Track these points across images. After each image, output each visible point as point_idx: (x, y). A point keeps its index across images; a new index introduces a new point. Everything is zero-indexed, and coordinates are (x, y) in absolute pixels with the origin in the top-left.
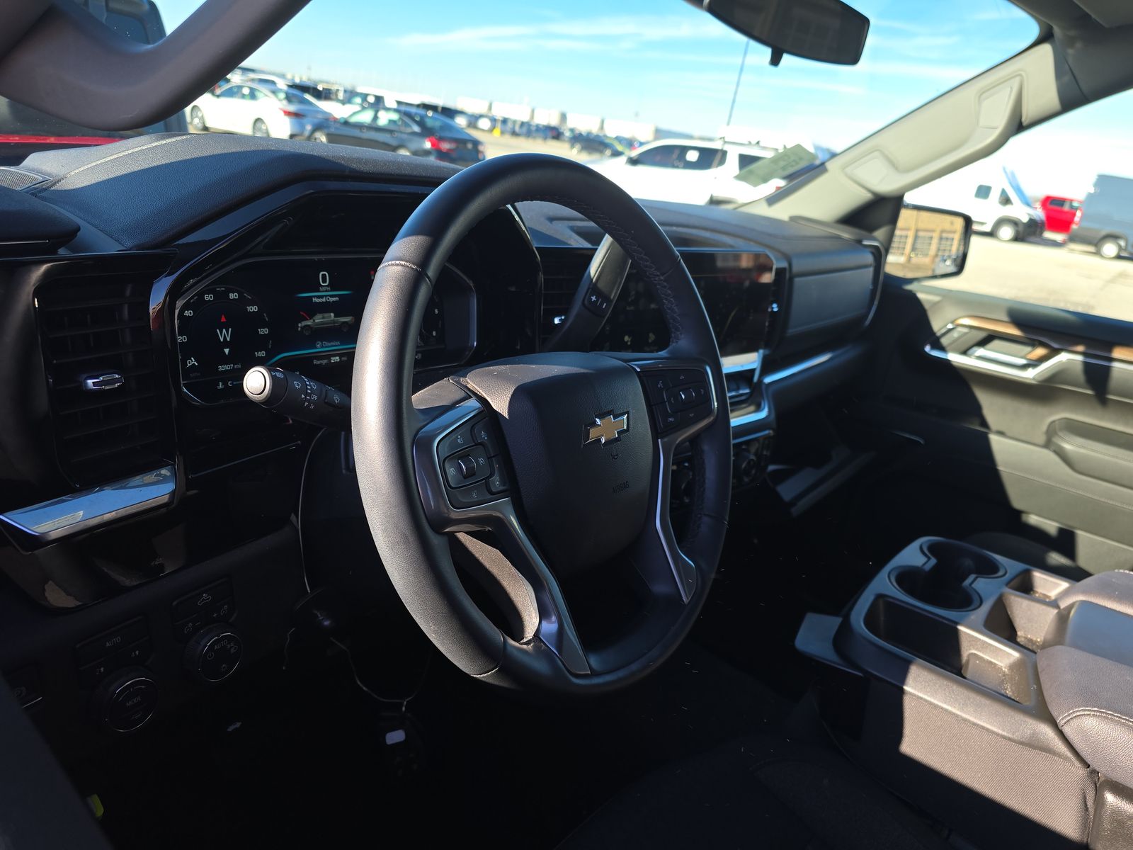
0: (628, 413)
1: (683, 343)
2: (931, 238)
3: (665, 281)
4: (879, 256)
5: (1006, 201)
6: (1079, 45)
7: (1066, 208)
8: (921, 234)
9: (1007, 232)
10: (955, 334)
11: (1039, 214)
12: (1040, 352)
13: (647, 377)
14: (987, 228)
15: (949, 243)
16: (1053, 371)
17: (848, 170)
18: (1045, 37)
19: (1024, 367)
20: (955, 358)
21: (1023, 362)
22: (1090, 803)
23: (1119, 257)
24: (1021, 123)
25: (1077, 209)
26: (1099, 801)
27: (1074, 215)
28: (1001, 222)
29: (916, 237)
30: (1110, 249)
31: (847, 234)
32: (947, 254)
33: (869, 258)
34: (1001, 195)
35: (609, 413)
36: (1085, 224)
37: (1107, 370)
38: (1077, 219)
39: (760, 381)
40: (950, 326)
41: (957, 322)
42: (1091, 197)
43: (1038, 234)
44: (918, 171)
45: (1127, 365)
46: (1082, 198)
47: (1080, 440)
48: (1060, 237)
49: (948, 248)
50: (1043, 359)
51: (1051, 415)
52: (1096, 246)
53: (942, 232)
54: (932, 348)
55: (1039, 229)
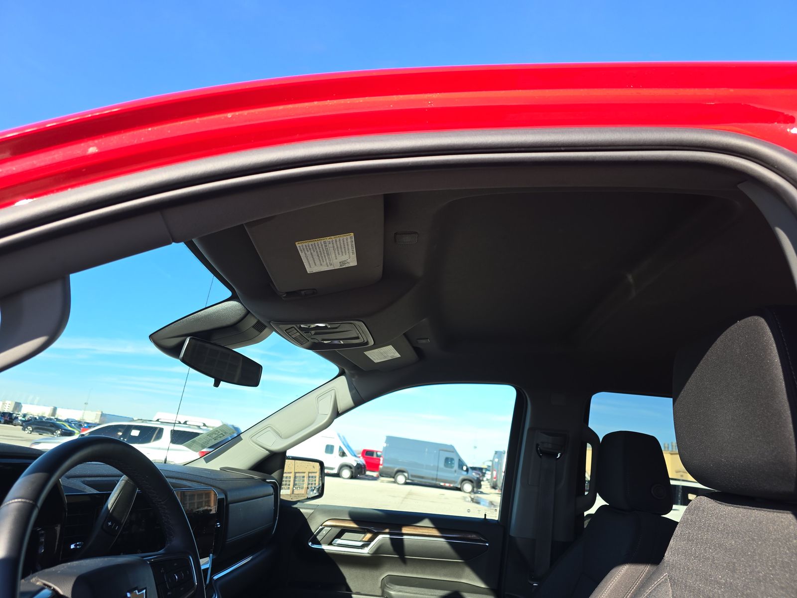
0: (145, 588)
1: (176, 542)
2: (304, 477)
4: (277, 487)
5: (343, 454)
6: (356, 377)
7: (375, 456)
8: (297, 475)
9: (346, 473)
10: (324, 532)
11: (362, 461)
12: (369, 536)
13: (155, 565)
14: (335, 471)
15: (314, 479)
16: (378, 545)
17: (254, 438)
18: (342, 373)
19: (362, 547)
20: (326, 547)
21: (360, 544)
23: (406, 483)
24: (338, 412)
25: (380, 456)
27: (379, 460)
28: (342, 467)
29: (295, 477)
30: (401, 479)
31: (256, 476)
32: (313, 486)
33: (271, 490)
34: (339, 450)
35: (135, 589)
36: (386, 465)
37: (402, 540)
38: (381, 462)
39: (211, 579)
40: (321, 527)
41: (324, 524)
42: (385, 449)
43: (363, 473)
44: (292, 437)
45: (411, 536)
46: (381, 450)
47: (398, 587)
48: (375, 474)
49: (314, 482)
50: (371, 540)
51: (381, 575)
52: (394, 478)
53: (309, 473)
54: (313, 544)
55: (363, 470)
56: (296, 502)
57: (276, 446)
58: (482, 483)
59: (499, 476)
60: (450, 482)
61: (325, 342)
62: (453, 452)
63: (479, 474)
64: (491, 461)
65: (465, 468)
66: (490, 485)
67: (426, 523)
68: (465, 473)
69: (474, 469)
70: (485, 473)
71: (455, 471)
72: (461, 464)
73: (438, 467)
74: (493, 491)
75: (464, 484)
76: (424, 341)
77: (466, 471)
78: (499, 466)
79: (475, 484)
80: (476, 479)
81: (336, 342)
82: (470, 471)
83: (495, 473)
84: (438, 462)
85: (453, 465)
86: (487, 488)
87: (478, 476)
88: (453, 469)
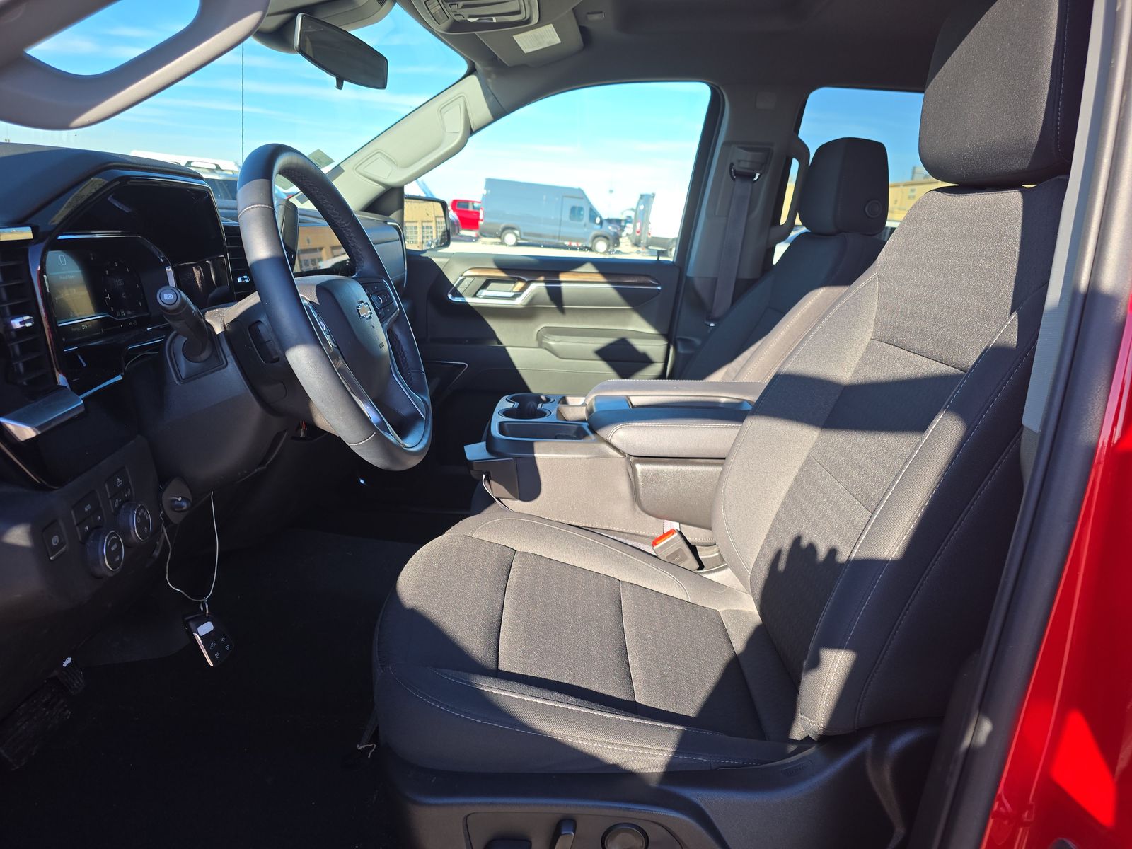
3: (349, 227)
4: (400, 232)
6: (494, 76)
7: (471, 208)
10: (466, 283)
12: (520, 285)
15: (430, 230)
16: (530, 297)
17: (358, 169)
18: (472, 71)
19: (514, 297)
20: (471, 301)
21: (511, 294)
22: (631, 475)
23: (518, 245)
24: (471, 129)
25: (479, 209)
26: (633, 473)
27: (478, 214)
30: (510, 238)
36: (487, 220)
37: (559, 288)
38: (481, 217)
40: (461, 278)
41: (464, 275)
42: (485, 197)
43: (457, 232)
44: (415, 165)
45: (570, 284)
46: (479, 199)
47: (557, 337)
48: (473, 233)
49: (430, 235)
50: (523, 290)
51: (537, 326)
52: (500, 237)
53: (423, 222)
54: (454, 296)
55: (457, 228)
56: (424, 251)
57: (393, 180)
58: (621, 240)
59: (643, 229)
60: (578, 241)
61: (471, 20)
62: (582, 198)
63: (617, 229)
64: (632, 209)
65: (598, 220)
66: (631, 241)
67: (588, 268)
68: (599, 227)
69: (610, 221)
70: (625, 226)
71: (585, 225)
72: (593, 214)
73: (561, 220)
74: (635, 249)
75: (596, 243)
76: (596, 17)
77: (599, 224)
78: (646, 214)
79: (611, 242)
80: (612, 234)
81: (485, 20)
82: (605, 224)
83: (638, 225)
84: (561, 215)
85: (581, 217)
86: (627, 245)
87: (616, 231)
88: (583, 223)
